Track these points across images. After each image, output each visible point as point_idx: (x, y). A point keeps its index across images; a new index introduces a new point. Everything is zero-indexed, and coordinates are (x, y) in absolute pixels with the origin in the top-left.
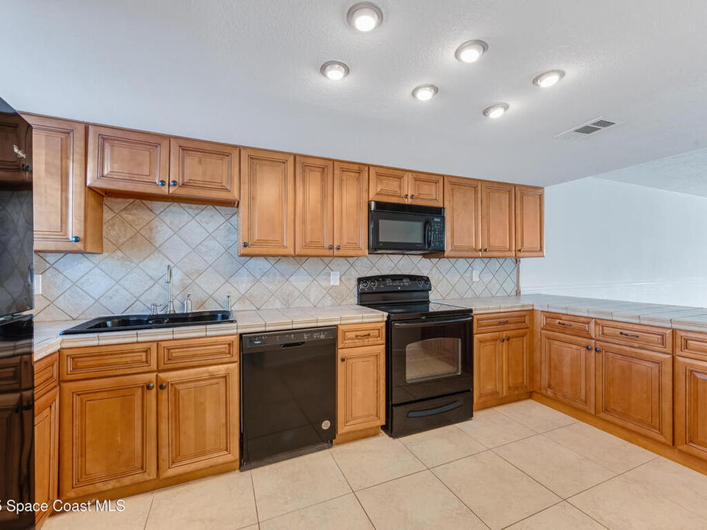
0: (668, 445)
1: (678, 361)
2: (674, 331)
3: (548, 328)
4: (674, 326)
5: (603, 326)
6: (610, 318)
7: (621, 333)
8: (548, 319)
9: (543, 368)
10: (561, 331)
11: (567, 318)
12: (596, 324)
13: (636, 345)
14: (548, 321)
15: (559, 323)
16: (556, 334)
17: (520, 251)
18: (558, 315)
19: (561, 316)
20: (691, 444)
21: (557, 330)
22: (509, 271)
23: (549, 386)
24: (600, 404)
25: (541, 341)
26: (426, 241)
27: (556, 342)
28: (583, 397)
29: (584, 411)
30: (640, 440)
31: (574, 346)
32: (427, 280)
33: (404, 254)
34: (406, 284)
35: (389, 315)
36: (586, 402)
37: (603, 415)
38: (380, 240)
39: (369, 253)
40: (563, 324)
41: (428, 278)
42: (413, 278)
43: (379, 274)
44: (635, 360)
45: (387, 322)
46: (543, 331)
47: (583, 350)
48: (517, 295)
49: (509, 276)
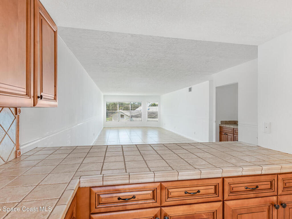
3: (103, 210)
6: (176, 179)
16: (114, 214)
17: (40, 97)
48: (16, 157)
49: (6, 133)
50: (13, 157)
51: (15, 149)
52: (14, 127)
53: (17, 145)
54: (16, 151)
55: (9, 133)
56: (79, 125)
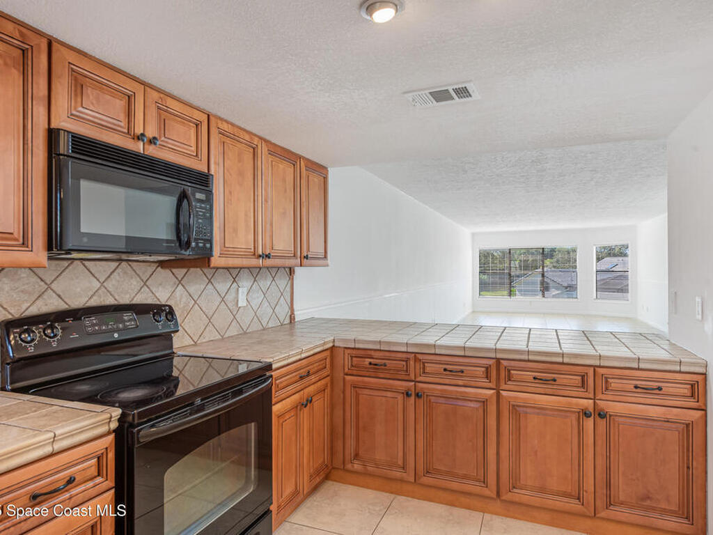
0: (492, 498)
1: (502, 396)
2: (498, 361)
3: (355, 372)
4: (499, 356)
5: (424, 363)
6: (433, 352)
7: (445, 370)
8: (354, 359)
9: (347, 432)
10: (373, 374)
11: (381, 354)
12: (416, 360)
13: (460, 383)
14: (354, 363)
15: (370, 364)
16: (366, 379)
17: (306, 257)
18: (369, 352)
19: (372, 353)
20: (515, 490)
21: (368, 374)
22: (282, 286)
23: (357, 456)
24: (421, 467)
25: (344, 392)
26: (182, 236)
27: (367, 392)
28: (400, 462)
29: (402, 481)
30: (463, 499)
31: (389, 394)
32: (170, 313)
33: (121, 260)
34: (131, 324)
35: (123, 416)
36: (404, 468)
37: (425, 480)
38: (83, 230)
39: (50, 258)
40: (376, 365)
41: (170, 307)
42: (140, 310)
43: (61, 306)
44: (460, 403)
45: (119, 433)
46: (348, 378)
47: (400, 397)
48: (291, 322)
49: (282, 294)
50: (287, 321)
51: (289, 314)
52: (288, 289)
53: (292, 308)
54: (291, 316)
55: (284, 294)
56: (387, 296)
